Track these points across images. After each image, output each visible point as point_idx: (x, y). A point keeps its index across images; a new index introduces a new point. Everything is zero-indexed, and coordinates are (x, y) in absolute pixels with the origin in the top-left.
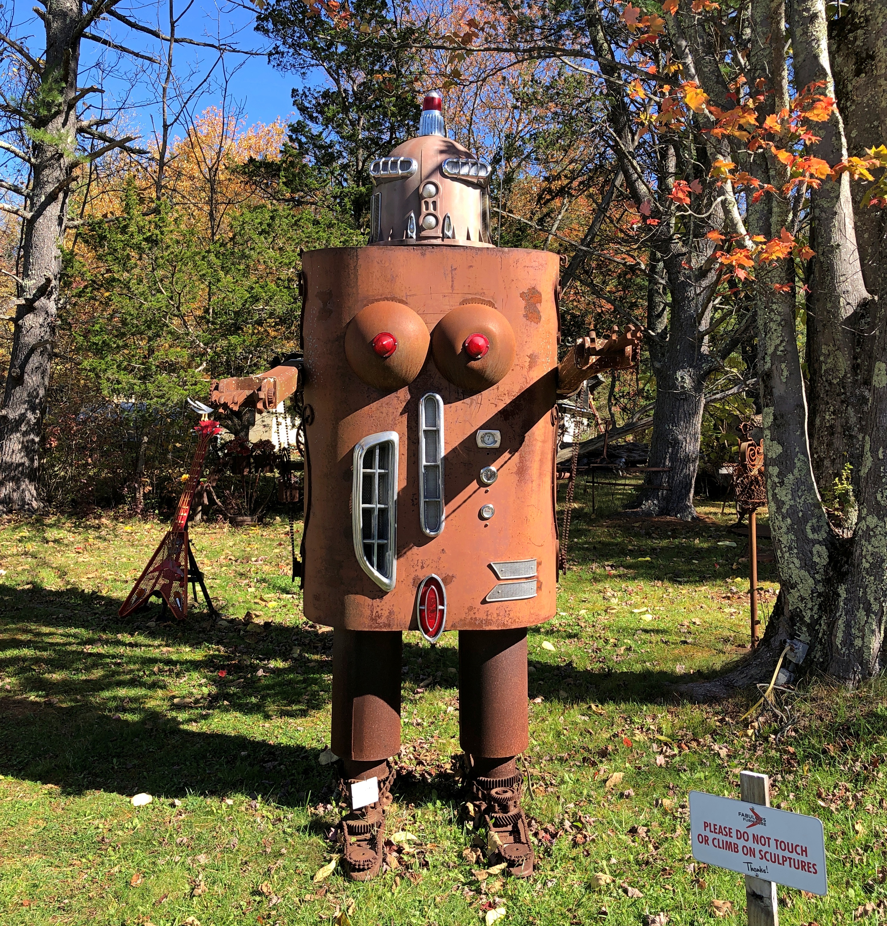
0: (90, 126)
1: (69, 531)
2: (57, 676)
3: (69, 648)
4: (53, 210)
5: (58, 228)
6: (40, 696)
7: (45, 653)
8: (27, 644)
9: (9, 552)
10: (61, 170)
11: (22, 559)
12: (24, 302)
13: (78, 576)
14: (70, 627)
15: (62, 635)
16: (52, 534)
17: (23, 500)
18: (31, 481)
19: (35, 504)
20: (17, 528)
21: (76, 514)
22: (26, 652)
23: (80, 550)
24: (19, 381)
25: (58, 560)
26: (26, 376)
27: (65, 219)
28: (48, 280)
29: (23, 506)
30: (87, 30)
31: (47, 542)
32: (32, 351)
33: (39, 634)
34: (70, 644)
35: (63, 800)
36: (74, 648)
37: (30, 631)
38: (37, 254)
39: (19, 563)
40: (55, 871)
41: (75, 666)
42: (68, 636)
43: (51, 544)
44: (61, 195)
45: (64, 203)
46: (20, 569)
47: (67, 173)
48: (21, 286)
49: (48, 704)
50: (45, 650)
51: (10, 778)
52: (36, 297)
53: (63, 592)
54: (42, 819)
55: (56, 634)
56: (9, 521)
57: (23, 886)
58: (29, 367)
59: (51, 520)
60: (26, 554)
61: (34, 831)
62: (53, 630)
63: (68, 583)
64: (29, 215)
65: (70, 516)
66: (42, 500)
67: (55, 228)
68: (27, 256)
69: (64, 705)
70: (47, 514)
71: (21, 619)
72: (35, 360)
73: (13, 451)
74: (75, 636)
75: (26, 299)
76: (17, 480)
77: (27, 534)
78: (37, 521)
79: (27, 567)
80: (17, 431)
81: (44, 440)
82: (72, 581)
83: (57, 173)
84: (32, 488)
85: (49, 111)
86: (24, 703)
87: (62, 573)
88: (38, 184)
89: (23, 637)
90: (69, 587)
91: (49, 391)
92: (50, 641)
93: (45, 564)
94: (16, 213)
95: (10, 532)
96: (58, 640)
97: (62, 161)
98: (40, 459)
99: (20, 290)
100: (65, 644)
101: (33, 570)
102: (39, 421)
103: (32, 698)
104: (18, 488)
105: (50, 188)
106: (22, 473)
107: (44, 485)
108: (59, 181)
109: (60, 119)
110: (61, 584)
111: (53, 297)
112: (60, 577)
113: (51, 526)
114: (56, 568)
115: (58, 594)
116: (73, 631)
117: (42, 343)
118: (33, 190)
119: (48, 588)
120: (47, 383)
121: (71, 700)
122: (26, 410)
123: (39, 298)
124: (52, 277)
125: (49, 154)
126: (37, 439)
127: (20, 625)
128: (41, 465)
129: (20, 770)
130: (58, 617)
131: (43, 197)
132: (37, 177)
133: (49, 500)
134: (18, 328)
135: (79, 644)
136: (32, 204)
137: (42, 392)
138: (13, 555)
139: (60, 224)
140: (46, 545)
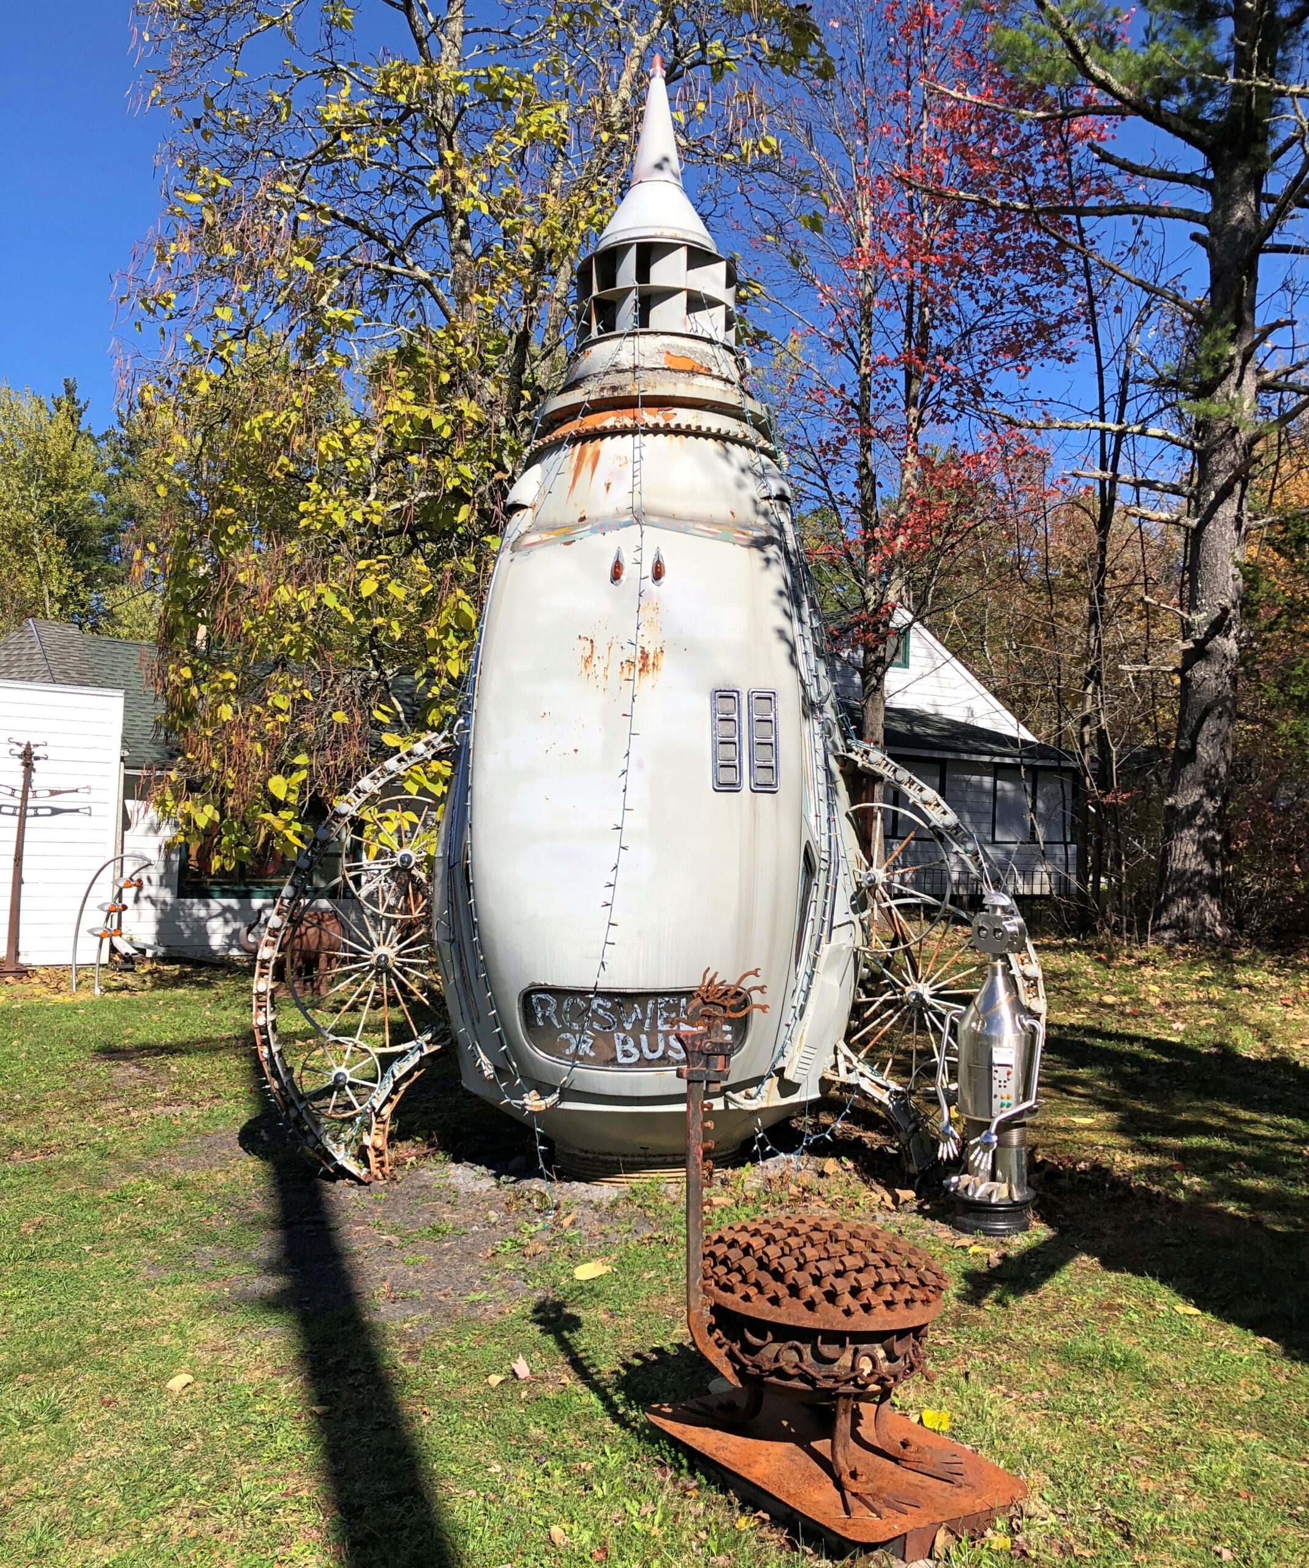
0: (1275, 379)
1: (1271, 973)
2: (1263, 1184)
3: (1281, 1146)
4: (1228, 510)
5: (1235, 535)
6: (1243, 1210)
7: (1245, 1148)
8: (1219, 1132)
9: (1188, 998)
10: (1236, 450)
11: (1206, 1009)
12: (1192, 645)
13: (1286, 1039)
14: (1281, 1114)
15: (1269, 1125)
16: (1243, 976)
17: (1202, 922)
18: (1213, 896)
19: (1219, 930)
20: (1195, 964)
21: (1281, 947)
22: (1217, 1142)
23: (1289, 1002)
24: (1190, 756)
25: (1258, 1014)
26: (1199, 749)
27: (1245, 520)
28: (1225, 611)
29: (1203, 932)
30: (1269, 241)
31: (1239, 988)
32: (1206, 712)
33: (1235, 1120)
34: (1282, 1140)
35: (1286, 1366)
36: (1288, 1146)
37: (1222, 1114)
38: (1208, 576)
39: (1202, 1015)
40: (1282, 1463)
41: (1290, 1173)
42: (1279, 1127)
43: (1245, 990)
44: (1238, 487)
45: (1242, 496)
46: (1203, 1023)
47: (1245, 453)
48: (1188, 623)
49: (1257, 1223)
50: (1246, 1144)
51: (1209, 1316)
52: (1209, 636)
53: (1266, 1062)
54: (1258, 1384)
55: (1260, 1123)
56: (1185, 954)
57: (1237, 1470)
58: (1202, 737)
59: (1244, 954)
60: (1211, 1002)
61: (1247, 1398)
62: (1255, 1116)
63: (1273, 1049)
64: (1193, 522)
65: (1271, 949)
66: (1230, 925)
67: (1231, 534)
68: (1193, 580)
69: (1278, 1229)
70: (1237, 946)
71: (1210, 1095)
72: (1210, 726)
73: (1186, 855)
74: (1288, 1129)
75: (1195, 641)
76: (1193, 896)
77: (1210, 974)
78: (1224, 955)
79: (1212, 1021)
80: (1190, 826)
81: (1227, 839)
82: (1279, 1047)
83: (1230, 456)
84: (1214, 907)
85: (1216, 371)
86: (1220, 1213)
87: (1264, 1034)
88: (1205, 476)
89: (1213, 1121)
90: (1275, 1055)
91: (1232, 769)
92: (1252, 1131)
93: (1238, 1019)
94: (1176, 522)
95: (1187, 970)
96: (1264, 1132)
97: (1237, 438)
98: (1224, 865)
99: (1187, 629)
100: (1273, 1140)
101: (1222, 1026)
102: (1220, 811)
103: (1232, 1209)
104: (1195, 907)
105: (1220, 480)
106: (1200, 884)
107: (1232, 905)
108: (1233, 466)
109: (1233, 379)
110: (1263, 1050)
111: (1232, 633)
112: (1260, 1040)
113: (1243, 963)
114: (1254, 1026)
115: (1258, 1063)
116: (1285, 1121)
117: (1220, 699)
118: (1198, 486)
119: (1245, 1054)
120: (1229, 757)
121: (1288, 1223)
122: (1202, 797)
123: (1212, 637)
124: (1230, 605)
125: (1218, 432)
126: (1218, 838)
127: (1209, 1103)
128: (1226, 874)
129: (1223, 1308)
130: (1261, 1099)
131: (1213, 494)
132: (1203, 468)
133: (1238, 925)
134: (1186, 682)
135: (1294, 1142)
136: (1198, 506)
137: (1223, 769)
138: (1191, 1003)
139: (1238, 528)
140: (1238, 992)
